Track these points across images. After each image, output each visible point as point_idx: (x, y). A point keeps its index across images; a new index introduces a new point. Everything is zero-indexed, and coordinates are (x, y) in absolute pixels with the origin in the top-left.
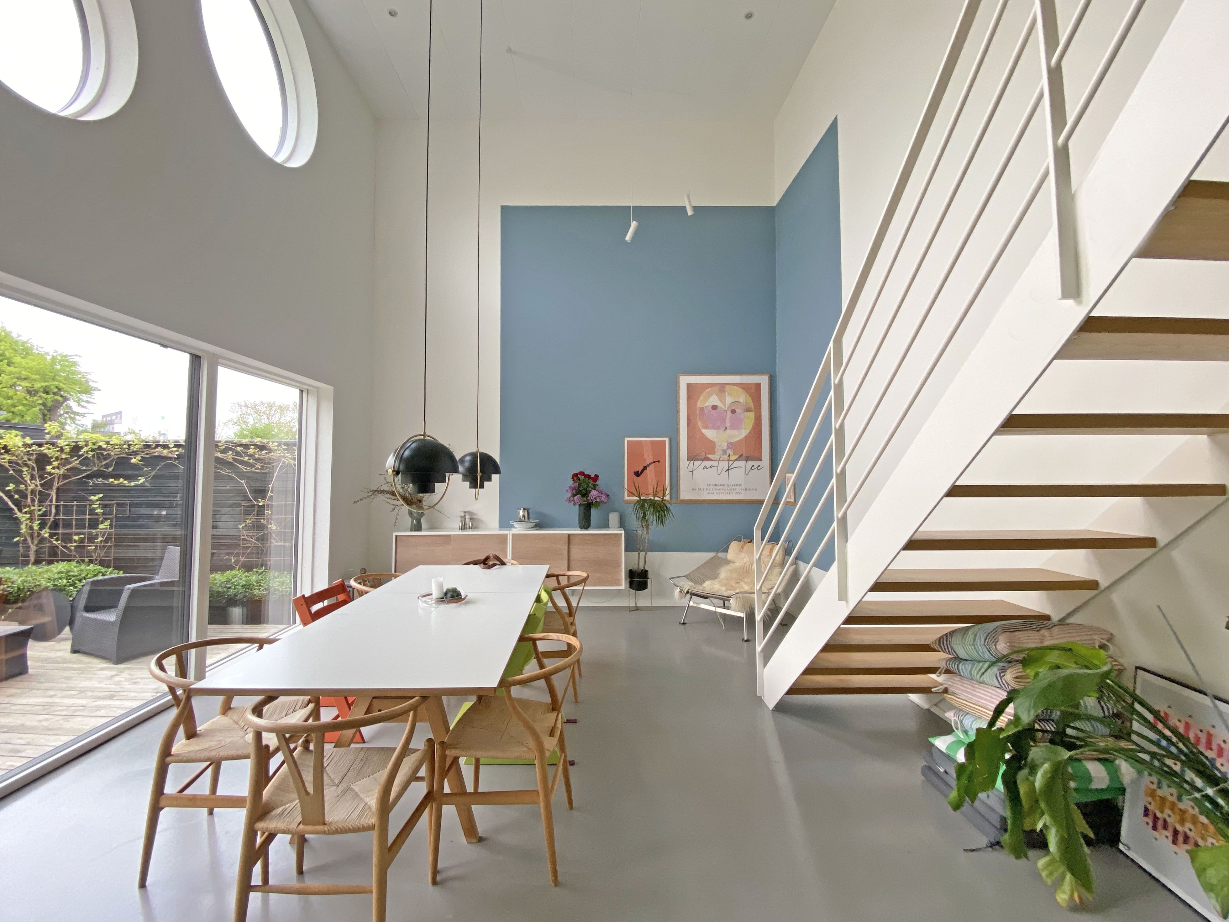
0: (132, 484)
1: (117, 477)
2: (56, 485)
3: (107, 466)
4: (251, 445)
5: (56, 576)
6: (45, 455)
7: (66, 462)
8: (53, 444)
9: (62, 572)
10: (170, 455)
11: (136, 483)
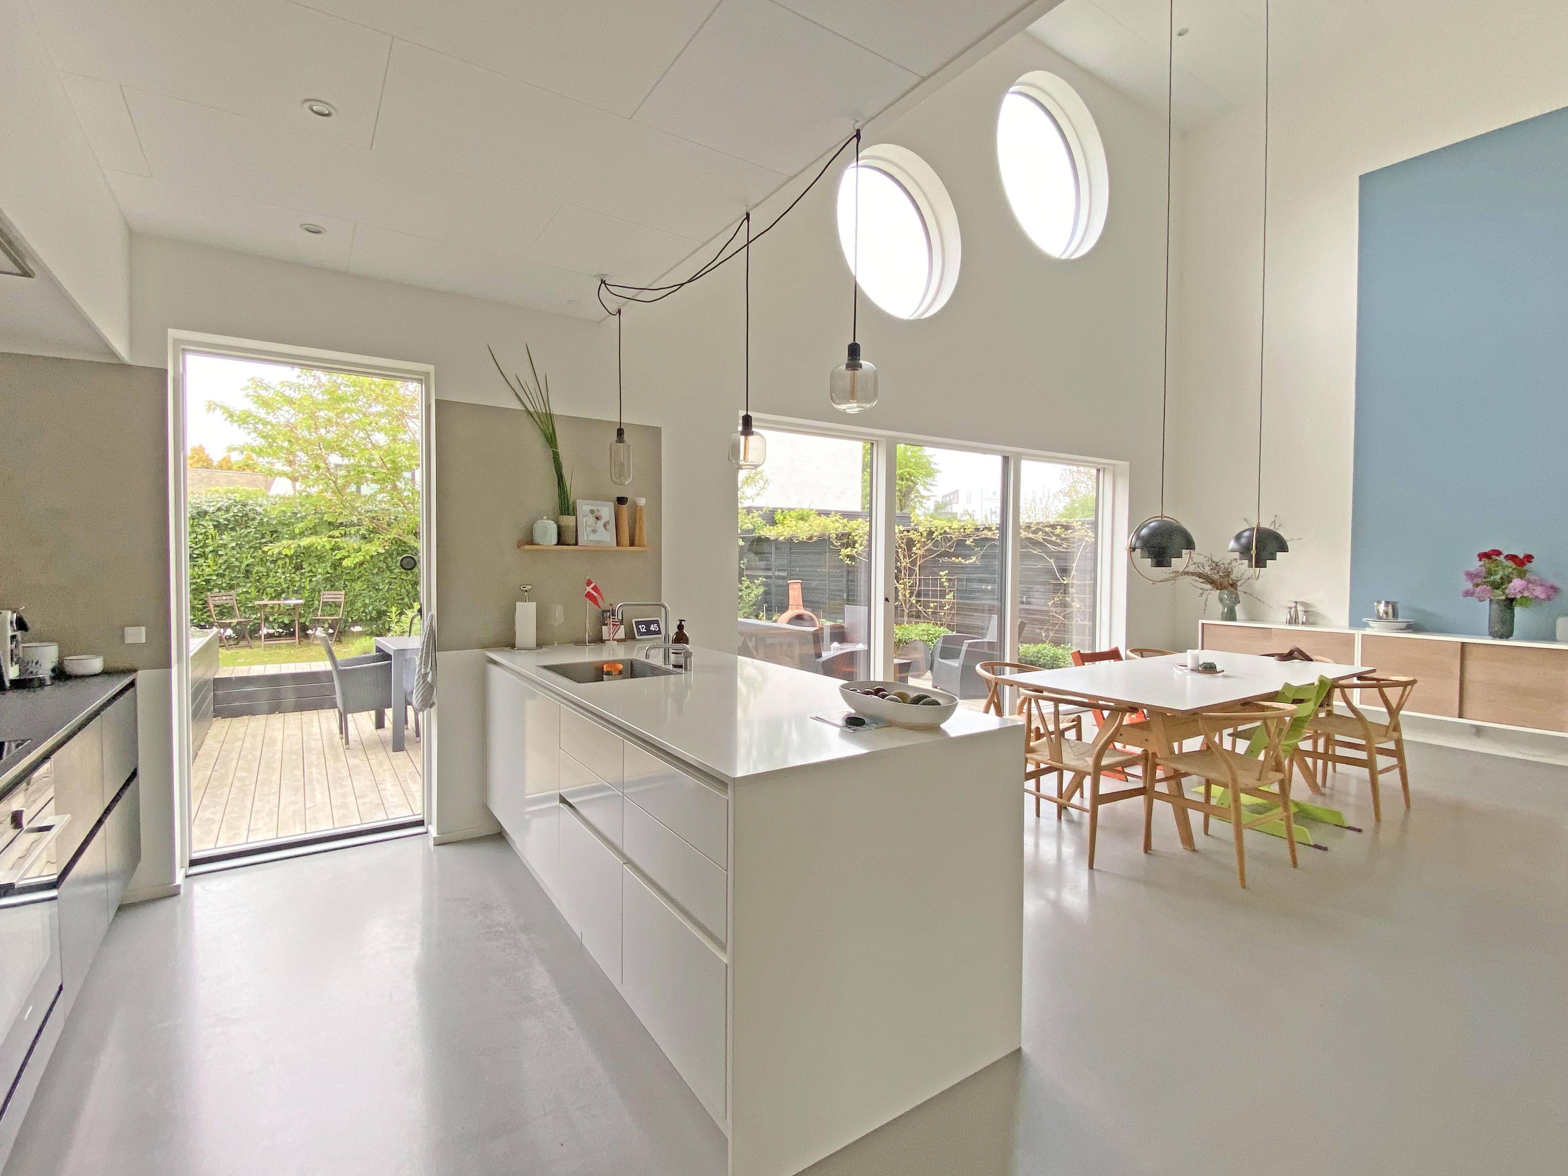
0: (967, 562)
1: (957, 556)
2: (918, 563)
3: (950, 547)
4: (1057, 525)
5: (921, 633)
6: (911, 539)
7: (925, 544)
8: (916, 530)
9: (925, 630)
10: (993, 537)
11: (970, 561)
